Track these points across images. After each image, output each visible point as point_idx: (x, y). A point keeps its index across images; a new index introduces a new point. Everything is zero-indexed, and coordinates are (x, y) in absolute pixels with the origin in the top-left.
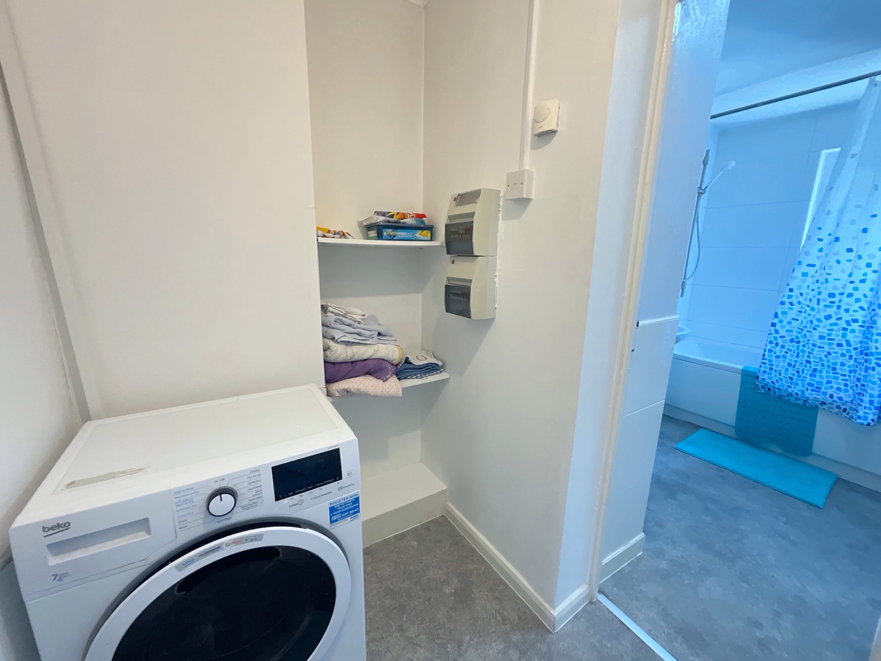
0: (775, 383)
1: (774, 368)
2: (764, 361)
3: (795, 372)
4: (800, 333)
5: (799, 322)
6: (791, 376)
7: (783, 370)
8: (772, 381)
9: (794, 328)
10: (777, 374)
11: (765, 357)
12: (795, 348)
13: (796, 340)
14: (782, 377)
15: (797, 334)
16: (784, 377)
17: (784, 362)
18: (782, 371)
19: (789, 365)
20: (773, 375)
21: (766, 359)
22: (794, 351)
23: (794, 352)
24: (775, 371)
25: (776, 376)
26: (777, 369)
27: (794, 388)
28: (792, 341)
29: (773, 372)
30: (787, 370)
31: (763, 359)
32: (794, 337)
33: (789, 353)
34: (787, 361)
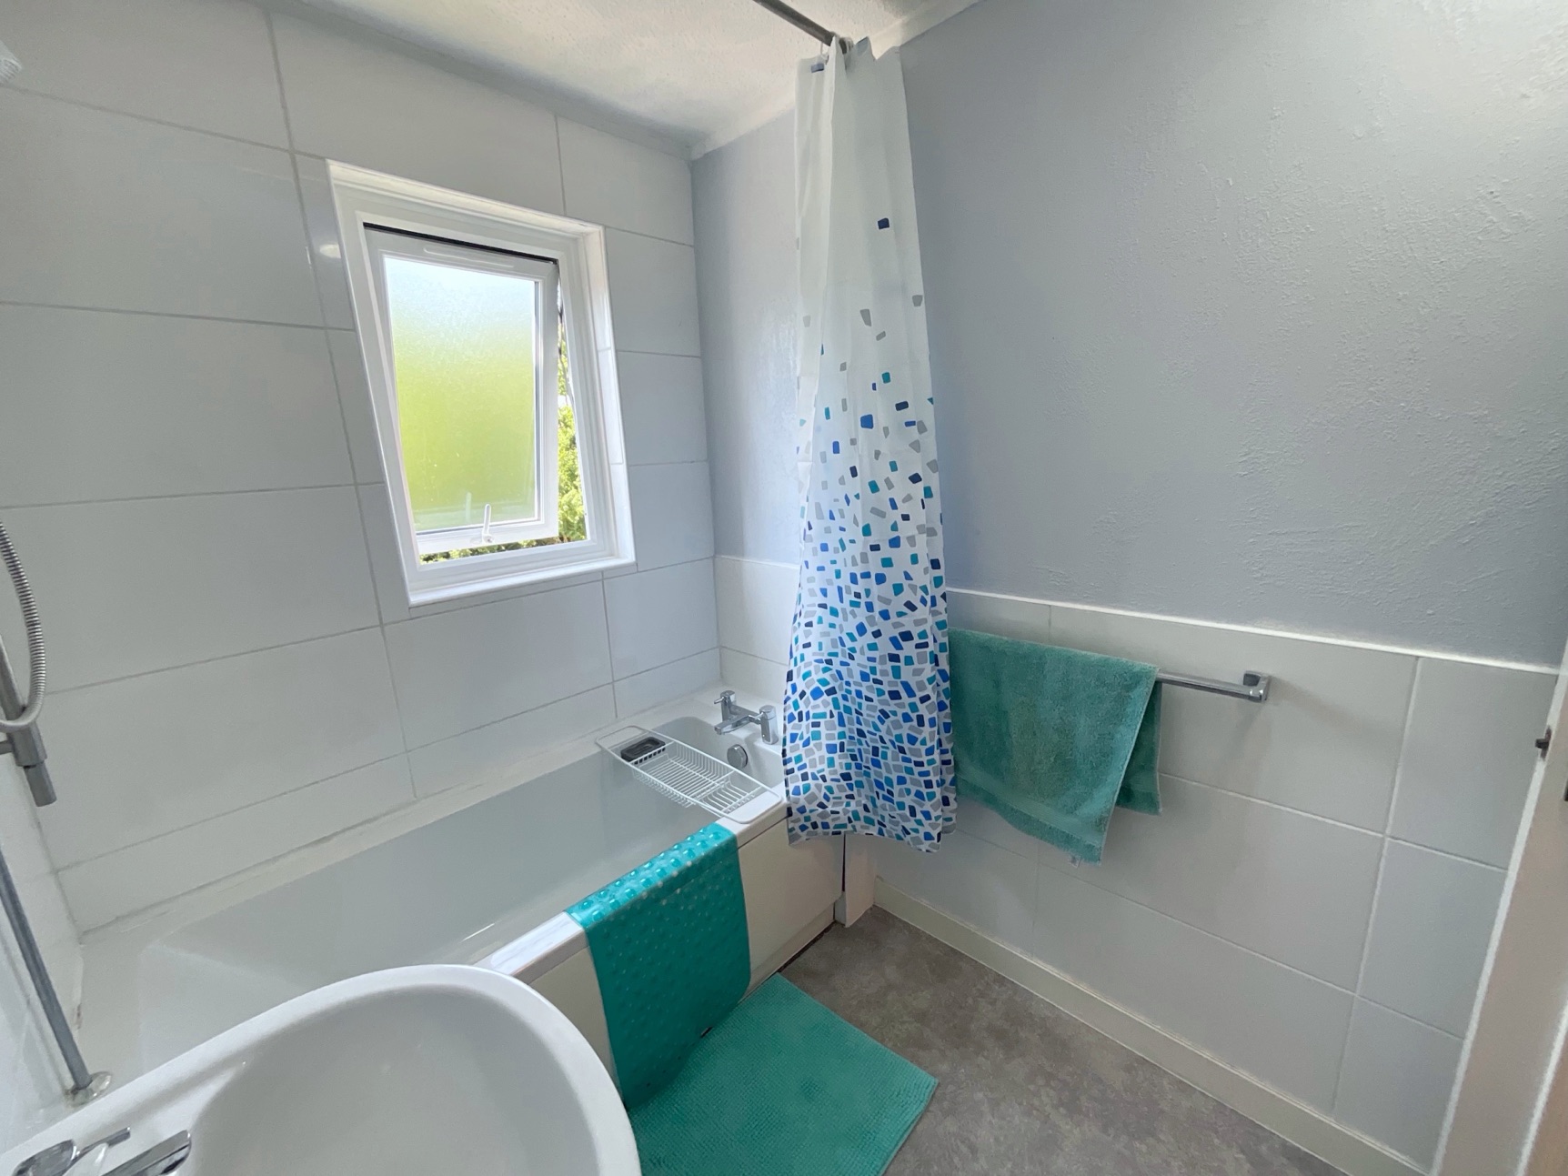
0: (825, 802)
1: (809, 770)
2: (789, 766)
3: (849, 760)
4: (825, 670)
5: (814, 647)
6: (845, 771)
7: (825, 766)
8: (817, 802)
9: (810, 664)
10: (820, 781)
11: (787, 757)
12: (831, 707)
13: (823, 689)
14: (829, 783)
15: (821, 675)
16: (832, 780)
17: (819, 747)
18: (823, 770)
19: (831, 749)
20: (813, 789)
21: (790, 760)
22: (831, 711)
23: (832, 716)
24: (815, 778)
25: (818, 787)
26: (815, 771)
27: (860, 795)
28: (816, 694)
29: (810, 781)
30: (831, 763)
31: (785, 763)
32: (817, 684)
33: (822, 721)
34: (824, 741)
